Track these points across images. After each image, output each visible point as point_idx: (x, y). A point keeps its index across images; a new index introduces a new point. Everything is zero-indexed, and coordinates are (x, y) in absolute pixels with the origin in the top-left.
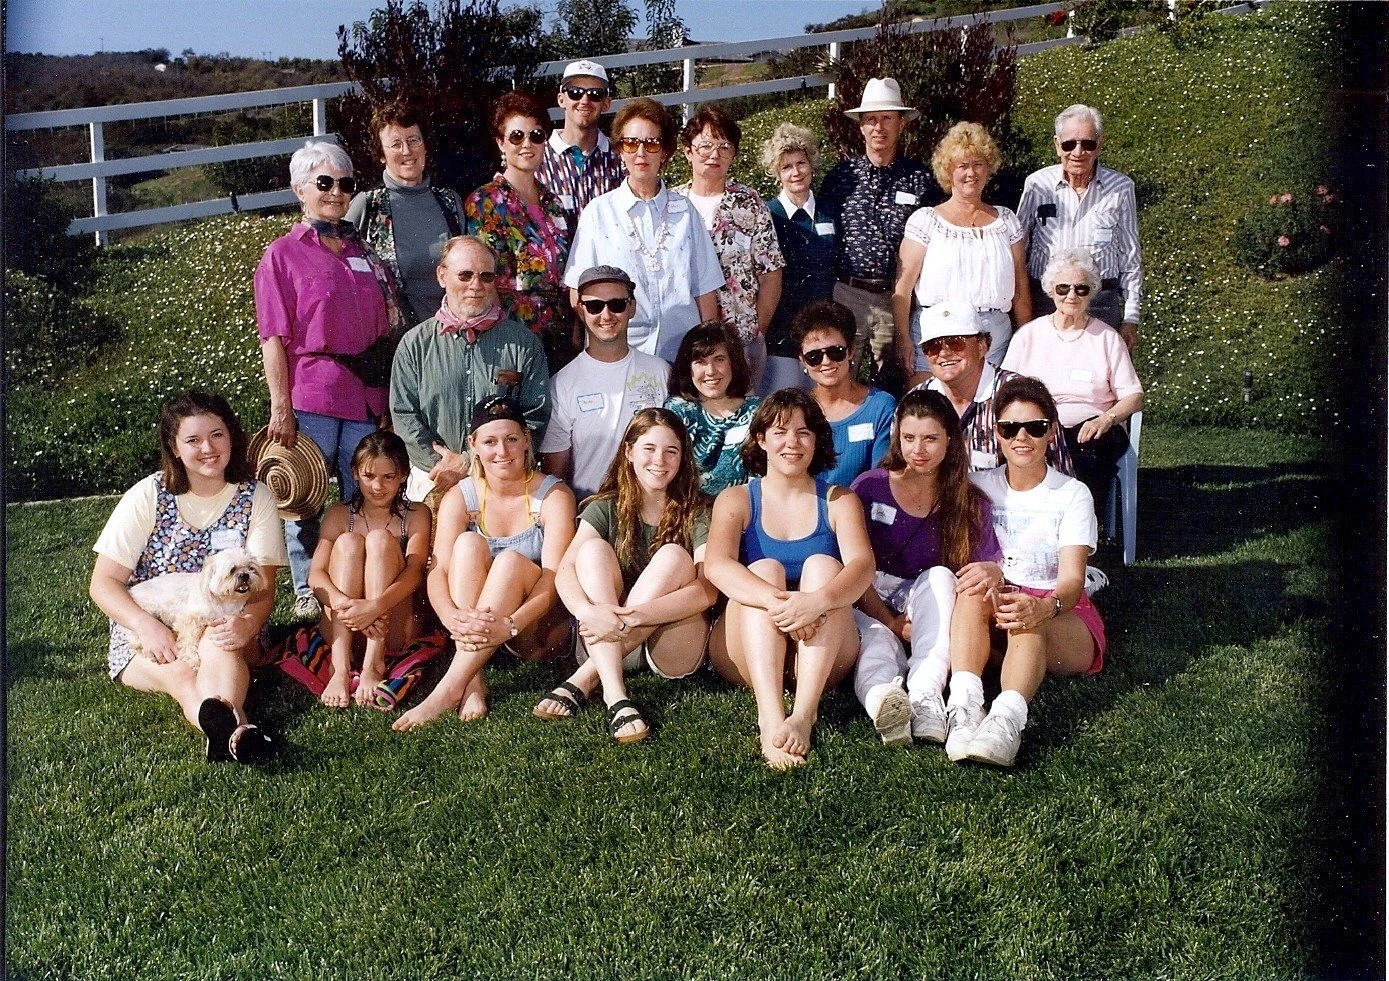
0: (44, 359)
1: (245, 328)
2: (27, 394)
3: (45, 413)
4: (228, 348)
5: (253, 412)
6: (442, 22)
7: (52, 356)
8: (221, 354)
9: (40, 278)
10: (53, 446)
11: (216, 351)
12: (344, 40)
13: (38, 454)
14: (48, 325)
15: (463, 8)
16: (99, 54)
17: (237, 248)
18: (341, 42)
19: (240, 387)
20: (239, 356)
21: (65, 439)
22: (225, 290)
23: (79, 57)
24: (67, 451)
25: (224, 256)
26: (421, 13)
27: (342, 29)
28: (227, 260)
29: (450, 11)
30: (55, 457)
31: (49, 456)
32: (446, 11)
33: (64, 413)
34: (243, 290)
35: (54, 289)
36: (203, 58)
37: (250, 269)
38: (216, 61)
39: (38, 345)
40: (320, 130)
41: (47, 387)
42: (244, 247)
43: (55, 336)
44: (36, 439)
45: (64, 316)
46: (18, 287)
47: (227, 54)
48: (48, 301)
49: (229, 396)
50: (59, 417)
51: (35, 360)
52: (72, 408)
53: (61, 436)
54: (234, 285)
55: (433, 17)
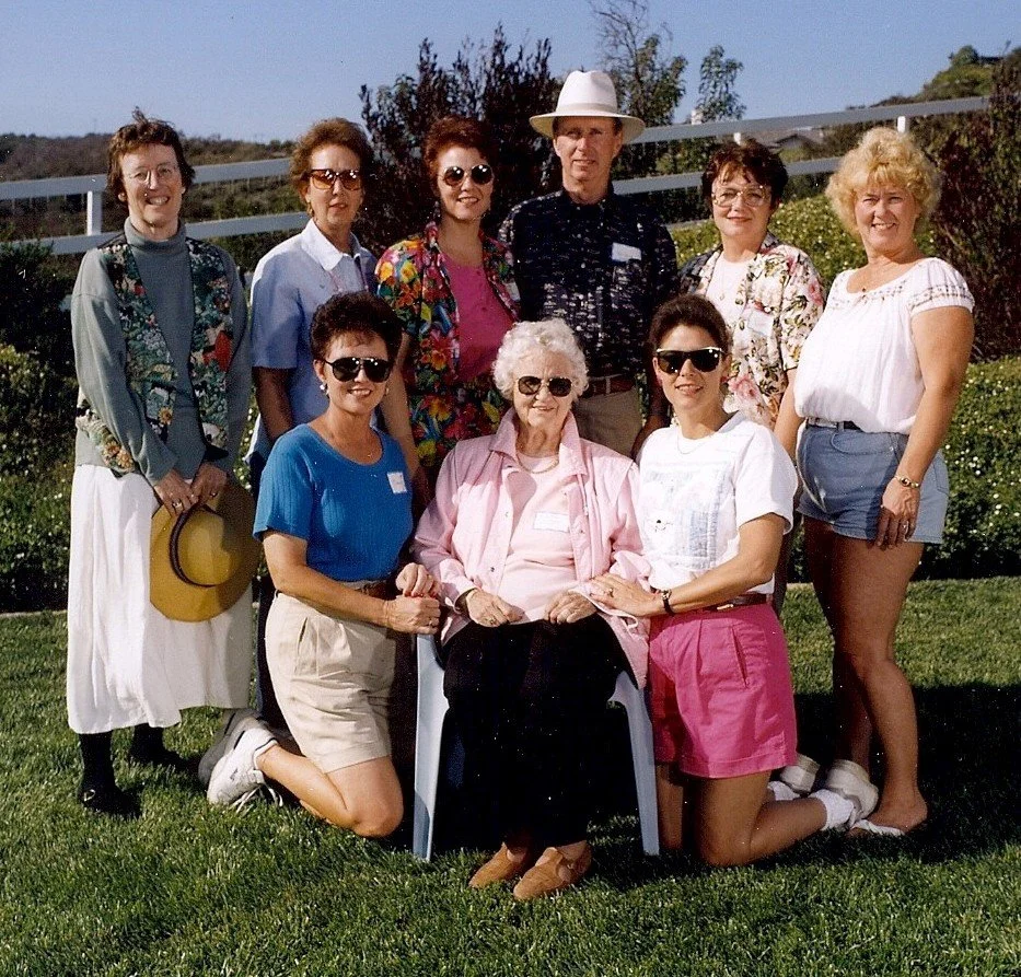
0: (31, 446)
2: (10, 486)
3: (29, 509)
6: (485, 78)
7: (39, 443)
9: (31, 355)
10: (36, 548)
12: (368, 101)
13: (19, 556)
14: (37, 408)
15: (507, 63)
16: (91, 135)
18: (364, 104)
21: (49, 540)
23: (70, 138)
24: (51, 554)
26: (462, 67)
27: (364, 88)
29: (493, 66)
30: (39, 561)
31: (30, 560)
32: (488, 66)
33: (50, 510)
35: (46, 367)
36: (193, 140)
38: (207, 143)
39: (27, 430)
41: (32, 478)
43: (42, 420)
44: (18, 539)
45: (55, 398)
46: (8, 364)
47: (219, 137)
48: (39, 381)
50: (43, 515)
51: (21, 447)
52: (58, 505)
53: (45, 536)
55: (474, 74)
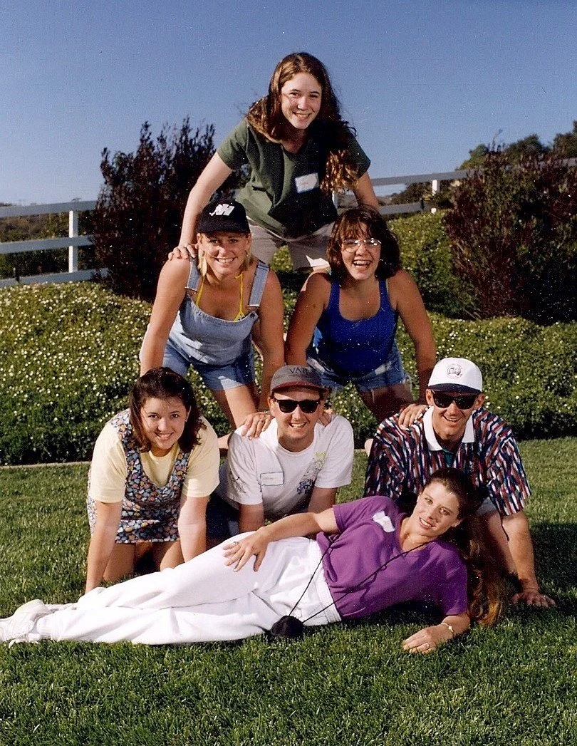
1: (28, 356)
4: (16, 371)
5: (36, 414)
6: (175, 148)
8: (11, 374)
11: (7, 372)
12: (106, 158)
15: (189, 139)
17: (22, 302)
18: (104, 159)
19: (26, 396)
20: (24, 376)
22: (13, 331)
25: (12, 308)
26: (162, 141)
27: (105, 150)
28: (15, 311)
29: (180, 141)
32: (178, 141)
34: (27, 331)
37: (31, 317)
40: (74, 233)
42: (27, 302)
49: (18, 402)
54: (20, 327)
55: (169, 144)
